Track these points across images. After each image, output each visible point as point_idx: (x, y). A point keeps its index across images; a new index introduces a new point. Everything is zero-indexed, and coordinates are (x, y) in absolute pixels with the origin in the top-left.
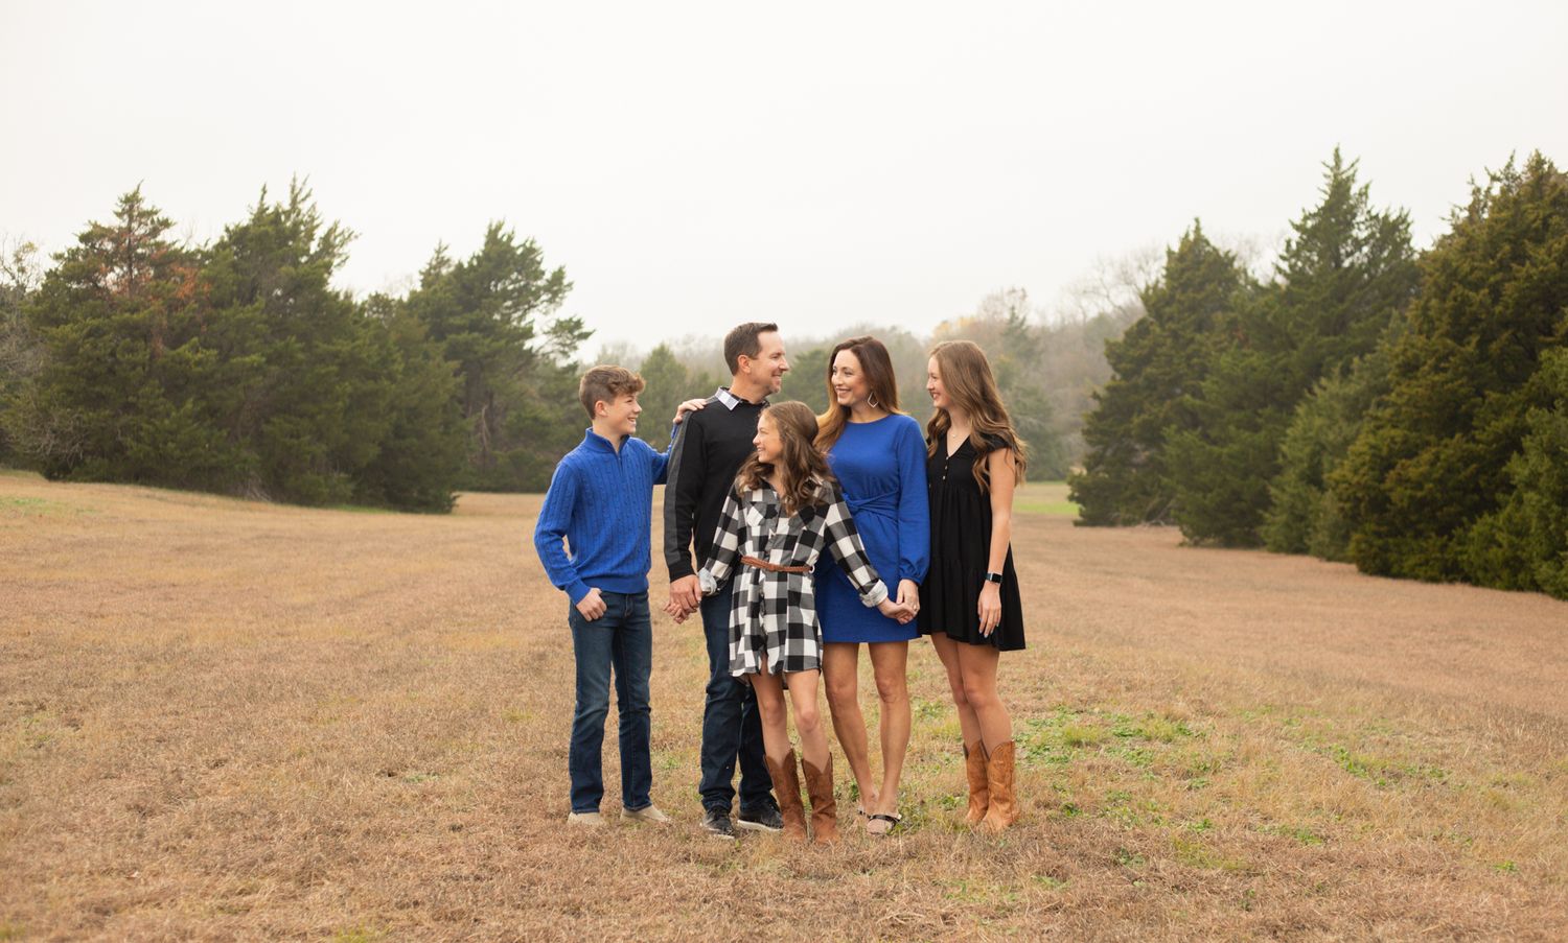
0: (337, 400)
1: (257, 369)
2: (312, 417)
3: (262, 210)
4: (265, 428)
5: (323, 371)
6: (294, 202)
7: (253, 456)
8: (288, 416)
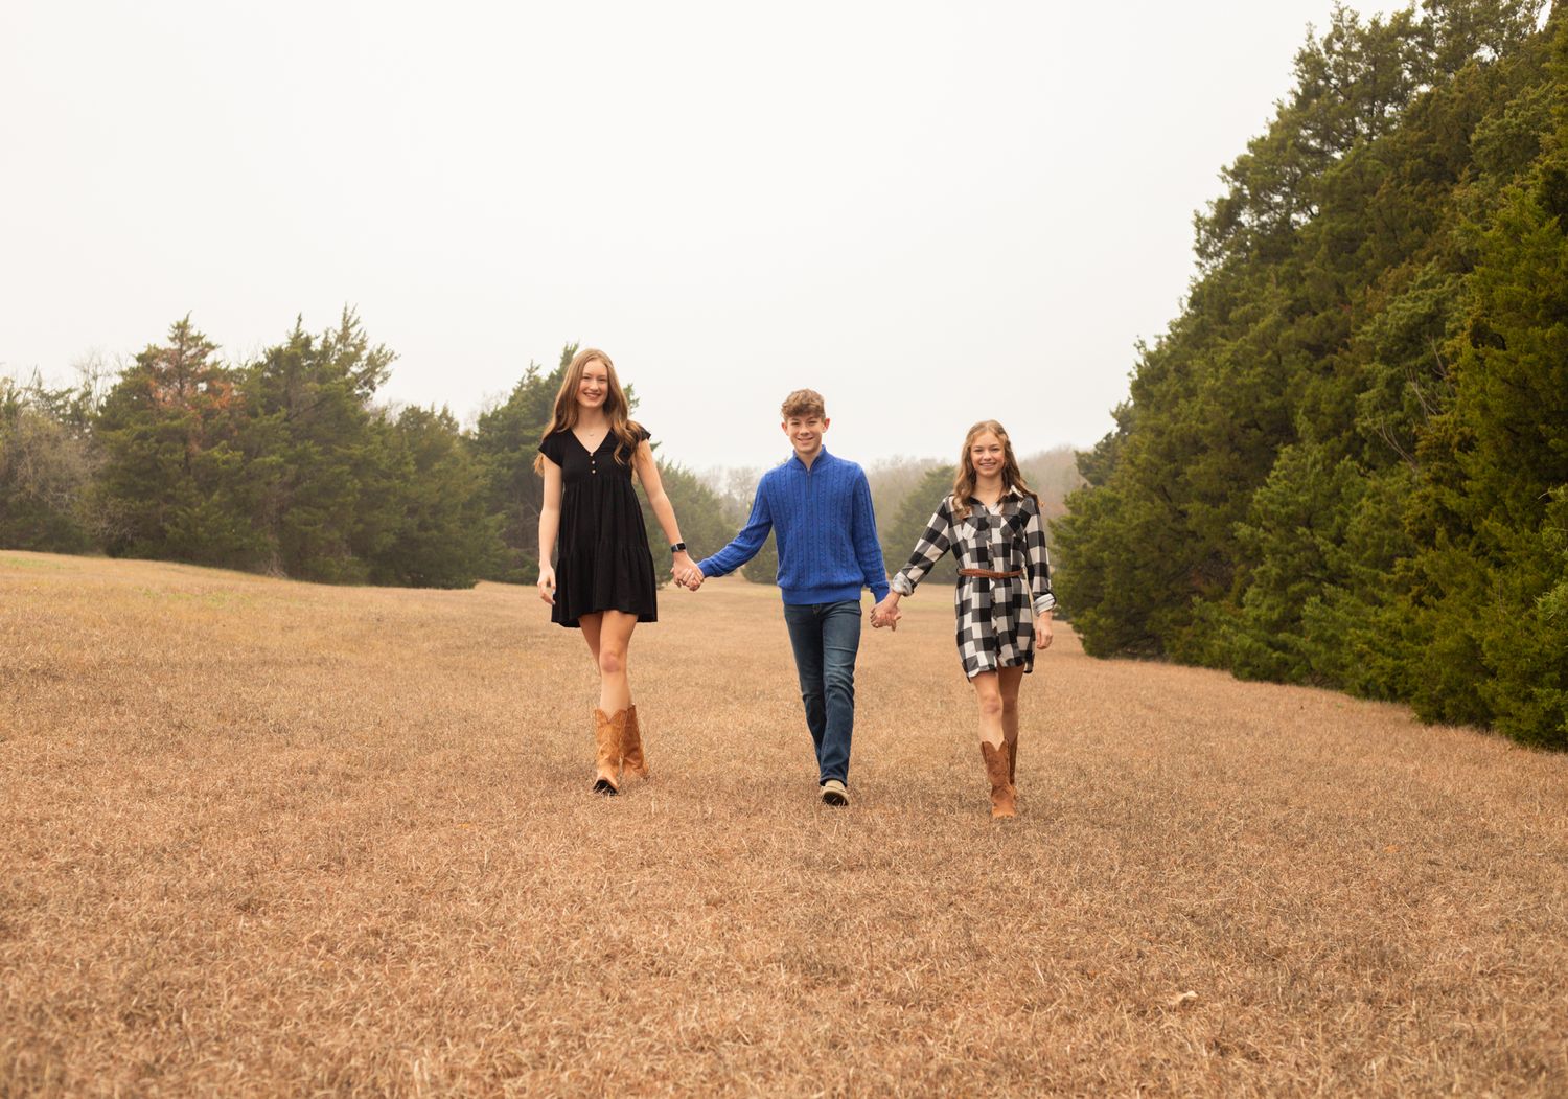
0: (349, 494)
1: (277, 468)
2: (328, 508)
3: (298, 335)
8: (307, 508)
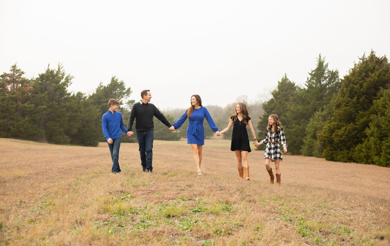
0: (66, 117)
1: (45, 109)
2: (60, 122)
3: (48, 70)
4: (47, 124)
5: (62, 110)
6: (59, 69)
7: (44, 132)
8: (53, 122)
